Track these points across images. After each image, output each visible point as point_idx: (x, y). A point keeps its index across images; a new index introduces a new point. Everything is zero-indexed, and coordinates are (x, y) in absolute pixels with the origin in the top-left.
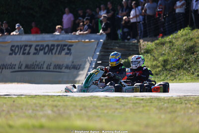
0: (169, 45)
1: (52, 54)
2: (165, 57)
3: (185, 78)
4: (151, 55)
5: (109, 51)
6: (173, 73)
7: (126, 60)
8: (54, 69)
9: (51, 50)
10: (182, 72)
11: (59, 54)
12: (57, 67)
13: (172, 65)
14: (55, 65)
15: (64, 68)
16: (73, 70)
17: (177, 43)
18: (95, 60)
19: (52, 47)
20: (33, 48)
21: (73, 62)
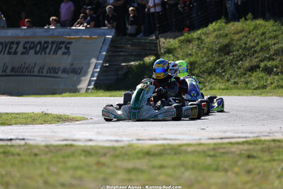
0: (197, 43)
1: (45, 53)
2: (192, 59)
3: (217, 86)
4: (173, 55)
5: (119, 50)
6: (202, 79)
7: (141, 62)
8: (47, 73)
9: (43, 49)
10: (214, 78)
11: (54, 54)
12: (52, 71)
13: (200, 69)
14: (49, 69)
15: (60, 72)
16: (72, 75)
17: (208, 39)
18: (101, 62)
19: (46, 45)
20: (21, 46)
21: (72, 65)
